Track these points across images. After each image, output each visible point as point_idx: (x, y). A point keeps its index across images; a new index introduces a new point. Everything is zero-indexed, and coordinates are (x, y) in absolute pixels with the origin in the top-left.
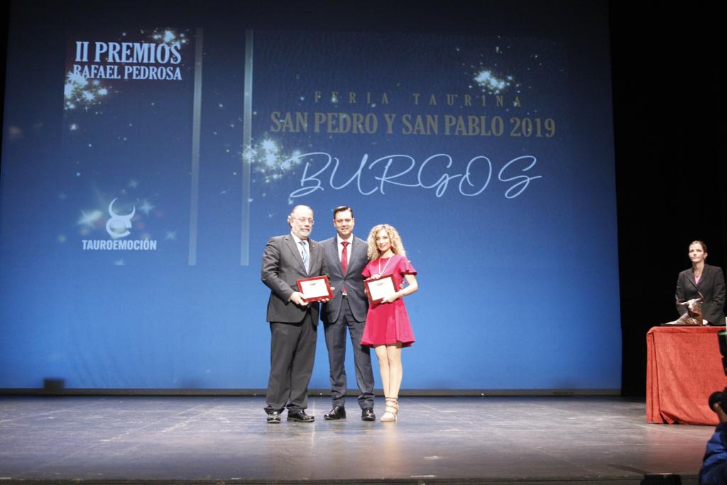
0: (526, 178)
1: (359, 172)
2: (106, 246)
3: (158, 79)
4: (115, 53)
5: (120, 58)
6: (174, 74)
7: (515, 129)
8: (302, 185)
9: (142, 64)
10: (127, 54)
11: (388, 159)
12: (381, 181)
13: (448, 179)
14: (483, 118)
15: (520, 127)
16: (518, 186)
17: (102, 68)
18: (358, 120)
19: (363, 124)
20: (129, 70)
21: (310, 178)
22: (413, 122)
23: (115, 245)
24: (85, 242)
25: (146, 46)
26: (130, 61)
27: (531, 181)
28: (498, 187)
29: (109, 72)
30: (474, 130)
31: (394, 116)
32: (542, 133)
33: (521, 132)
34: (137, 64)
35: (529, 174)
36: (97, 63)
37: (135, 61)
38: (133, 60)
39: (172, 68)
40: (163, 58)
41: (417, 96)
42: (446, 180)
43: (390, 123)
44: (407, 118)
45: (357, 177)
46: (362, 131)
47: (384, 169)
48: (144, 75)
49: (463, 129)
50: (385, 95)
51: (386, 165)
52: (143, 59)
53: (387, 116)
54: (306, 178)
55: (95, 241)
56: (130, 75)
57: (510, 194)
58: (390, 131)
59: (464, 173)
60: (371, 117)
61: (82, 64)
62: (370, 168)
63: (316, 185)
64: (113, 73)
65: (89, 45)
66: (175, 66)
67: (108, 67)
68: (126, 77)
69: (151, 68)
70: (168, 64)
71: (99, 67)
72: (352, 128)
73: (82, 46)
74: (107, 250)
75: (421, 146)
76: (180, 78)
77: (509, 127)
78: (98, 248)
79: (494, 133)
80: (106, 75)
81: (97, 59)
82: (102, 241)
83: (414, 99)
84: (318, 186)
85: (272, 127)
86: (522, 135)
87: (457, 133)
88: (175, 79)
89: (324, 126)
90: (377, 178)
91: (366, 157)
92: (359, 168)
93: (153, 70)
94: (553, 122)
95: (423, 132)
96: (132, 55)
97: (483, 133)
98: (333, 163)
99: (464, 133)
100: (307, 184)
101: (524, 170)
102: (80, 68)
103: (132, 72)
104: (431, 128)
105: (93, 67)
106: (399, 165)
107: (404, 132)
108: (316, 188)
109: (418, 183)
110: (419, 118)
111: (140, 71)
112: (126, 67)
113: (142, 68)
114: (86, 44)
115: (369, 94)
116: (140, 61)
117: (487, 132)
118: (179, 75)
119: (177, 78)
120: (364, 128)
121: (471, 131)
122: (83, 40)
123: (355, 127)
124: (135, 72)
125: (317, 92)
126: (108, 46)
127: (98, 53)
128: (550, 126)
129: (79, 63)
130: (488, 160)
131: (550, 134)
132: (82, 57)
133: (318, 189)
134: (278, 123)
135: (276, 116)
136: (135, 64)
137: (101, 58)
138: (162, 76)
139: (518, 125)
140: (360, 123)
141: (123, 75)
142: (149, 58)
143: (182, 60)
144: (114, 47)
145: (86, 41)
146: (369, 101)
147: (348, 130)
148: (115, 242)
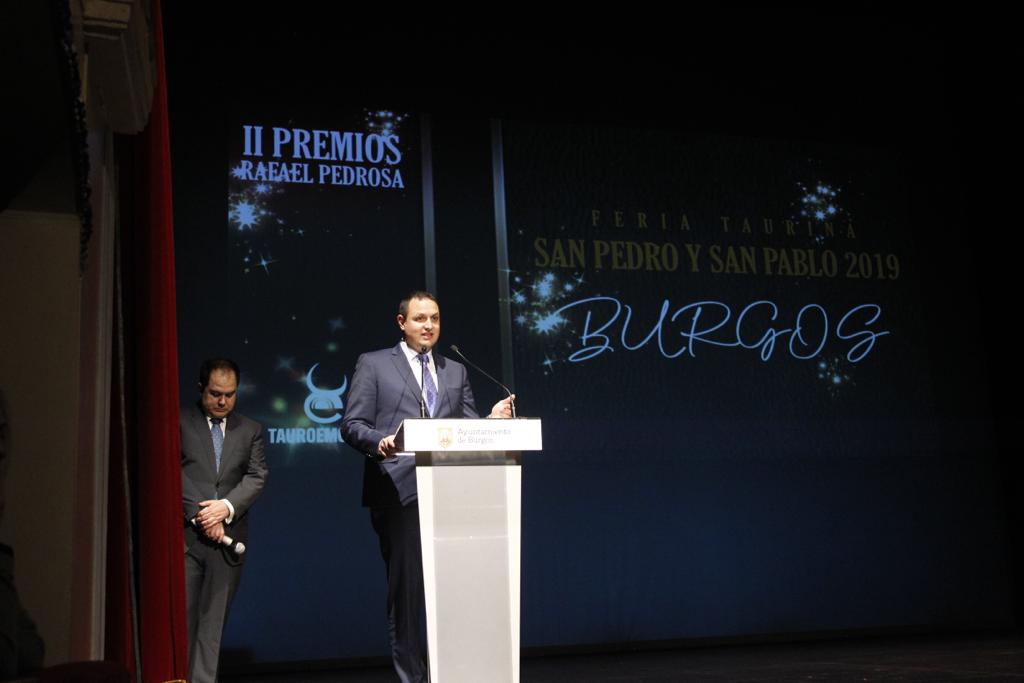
0: (871, 335)
1: (659, 325)
2: (306, 436)
3: (370, 185)
4: (302, 144)
5: (312, 154)
6: (392, 179)
7: (852, 266)
8: (584, 343)
9: (344, 163)
10: (321, 147)
11: (696, 307)
12: (689, 338)
13: (775, 335)
14: (811, 253)
15: (857, 265)
16: (860, 347)
17: (284, 166)
18: (652, 252)
19: (659, 257)
20: (325, 170)
21: (594, 334)
22: (723, 256)
23: (319, 435)
24: (272, 431)
25: (348, 136)
26: (327, 157)
27: (876, 338)
28: (837, 347)
29: (295, 172)
30: (801, 269)
32: (884, 274)
33: (859, 271)
34: (337, 162)
35: (875, 328)
36: (275, 159)
37: (334, 158)
38: (331, 156)
39: (389, 171)
40: (375, 155)
41: (725, 219)
42: (771, 337)
43: (694, 257)
44: (715, 250)
45: (657, 331)
46: (658, 267)
47: (692, 321)
48: (349, 180)
49: (788, 266)
50: (685, 218)
51: (694, 315)
52: (345, 156)
53: (689, 247)
54: (588, 334)
55: (288, 431)
56: (328, 178)
57: (854, 356)
58: (695, 268)
59: (796, 328)
60: (669, 249)
61: (255, 160)
62: (673, 319)
63: (603, 343)
64: (302, 175)
65: (263, 132)
66: (393, 168)
67: (294, 165)
68: (322, 181)
69: (358, 169)
70: (381, 165)
71: (281, 165)
73: (253, 132)
74: (307, 443)
76: (401, 186)
77: (844, 265)
78: (293, 441)
79: (827, 272)
80: (291, 178)
81: (277, 153)
82: (299, 430)
83: (722, 223)
84: (606, 346)
85: (537, 260)
86: (861, 275)
87: (780, 273)
88: (394, 186)
89: (607, 259)
90: (683, 334)
91: (666, 304)
92: (664, 322)
93: (362, 172)
94: (895, 259)
95: (737, 270)
96: (328, 149)
97: (813, 273)
98: (623, 313)
99: (789, 272)
100: (591, 342)
101: (868, 323)
102: (251, 165)
103: (331, 174)
104: (748, 265)
105: (271, 164)
106: (710, 316)
107: (713, 270)
108: (604, 348)
109: (737, 341)
110: (731, 251)
111: (342, 172)
112: (322, 167)
113: (345, 168)
114: (258, 130)
115: (663, 216)
116: (341, 158)
117: (817, 272)
118: (400, 182)
119: (397, 185)
120: (661, 263)
121: (797, 267)
122: (253, 124)
123: (649, 261)
124: (334, 175)
125: (594, 212)
126: (292, 134)
127: (277, 143)
128: (893, 265)
129: (247, 158)
130: (822, 309)
131: (894, 275)
132: (253, 149)
133: (607, 350)
134: (543, 253)
135: (541, 243)
136: (334, 163)
137: (282, 152)
138: (374, 182)
139: (854, 262)
140: (653, 257)
141: (317, 178)
142: (354, 156)
143: (402, 158)
144: (302, 137)
145: (258, 125)
146: (664, 225)
147: (639, 265)
148: (319, 430)
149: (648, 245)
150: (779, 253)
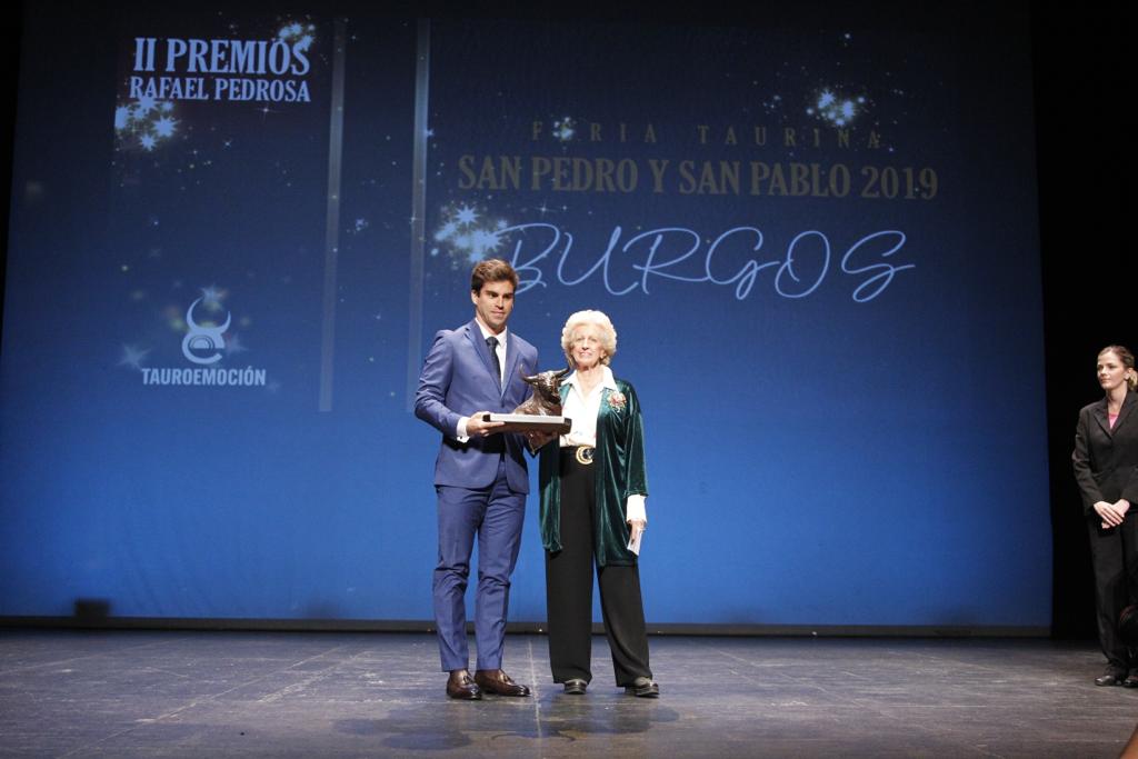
0: (888, 269)
1: (607, 256)
2: (181, 378)
3: (271, 100)
4: (199, 56)
5: (209, 65)
6: (297, 92)
7: (871, 183)
9: (244, 75)
10: (219, 59)
11: (656, 235)
12: (642, 272)
13: (756, 268)
14: (815, 167)
15: (878, 182)
16: (877, 281)
17: (177, 80)
18: (605, 169)
19: (613, 176)
20: (222, 84)
21: (524, 267)
22: (697, 174)
23: (196, 376)
24: (146, 371)
25: (250, 45)
26: (225, 70)
27: (896, 273)
28: (840, 284)
29: (189, 88)
30: (800, 187)
32: (915, 193)
33: (879, 189)
34: (237, 75)
35: (894, 260)
36: (170, 74)
37: (233, 71)
38: (229, 68)
39: (294, 83)
40: (279, 66)
41: (703, 129)
42: (752, 270)
43: (658, 175)
44: (687, 167)
45: (603, 264)
46: (611, 188)
47: (649, 252)
48: (248, 95)
49: (782, 185)
50: (650, 128)
51: (652, 245)
52: (246, 67)
53: (653, 163)
55: (163, 371)
56: (225, 93)
57: (862, 295)
58: (659, 188)
59: (784, 260)
60: (627, 165)
61: (145, 75)
62: (625, 249)
63: (534, 278)
64: (196, 91)
65: (156, 44)
66: (299, 80)
67: (188, 80)
68: (218, 97)
69: (259, 82)
70: (288, 76)
71: (173, 81)
72: (594, 184)
73: (146, 44)
74: (183, 386)
76: (307, 99)
77: (859, 181)
78: (168, 382)
79: (835, 192)
80: (184, 94)
81: (170, 67)
82: (175, 371)
83: (698, 134)
84: (537, 281)
85: (460, 181)
86: (881, 195)
87: (771, 193)
88: (299, 100)
89: (546, 180)
90: (636, 267)
91: (618, 230)
93: (263, 85)
94: (933, 174)
95: (714, 190)
96: (227, 60)
97: (816, 193)
98: (563, 244)
99: (784, 192)
101: (885, 255)
102: (141, 82)
103: (229, 87)
104: (728, 184)
105: (163, 80)
106: (674, 245)
107: (682, 190)
108: (535, 282)
109: (706, 275)
110: (708, 167)
111: (241, 86)
112: (218, 81)
113: (245, 81)
114: (152, 42)
115: (623, 126)
116: (241, 70)
117: (821, 191)
118: (306, 94)
119: (303, 98)
120: (615, 181)
122: (146, 36)
123: (599, 181)
124: (232, 89)
125: (535, 124)
126: (188, 45)
127: (171, 56)
128: (928, 180)
129: (139, 74)
130: (825, 238)
131: (929, 194)
132: (145, 64)
133: (538, 285)
134: (469, 172)
135: (467, 162)
136: (233, 76)
137: (176, 65)
138: (277, 96)
140: (608, 175)
141: (212, 94)
142: (256, 66)
143: (311, 68)
144: (199, 48)
145: (152, 37)
146: (623, 137)
147: (587, 186)
148: (196, 371)
149: (599, 162)
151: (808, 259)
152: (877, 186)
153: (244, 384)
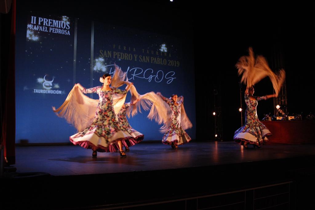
4: (46, 22)
5: (48, 24)
7: (170, 63)
9: (56, 28)
10: (50, 23)
11: (135, 69)
13: (152, 76)
14: (161, 59)
15: (171, 63)
16: (170, 80)
17: (41, 27)
18: (127, 55)
20: (51, 29)
22: (142, 58)
23: (46, 91)
24: (35, 90)
25: (57, 21)
26: (52, 26)
27: (173, 79)
28: (165, 80)
30: (159, 63)
31: (137, 55)
32: (176, 65)
34: (54, 27)
35: (173, 77)
36: (39, 25)
37: (53, 26)
39: (66, 31)
40: (63, 27)
43: (136, 58)
46: (128, 59)
47: (134, 72)
48: (57, 32)
49: (156, 61)
50: (134, 49)
52: (56, 26)
53: (135, 55)
54: (111, 73)
55: (39, 90)
56: (52, 31)
57: (168, 83)
58: (136, 60)
59: (156, 75)
60: (130, 55)
62: (130, 71)
64: (45, 30)
65: (36, 18)
66: (68, 30)
67: (43, 27)
68: (50, 32)
69: (59, 29)
70: (65, 29)
72: (125, 58)
73: (34, 18)
74: (43, 93)
75: (145, 66)
76: (69, 34)
77: (168, 62)
78: (40, 92)
79: (164, 64)
80: (42, 30)
81: (39, 24)
82: (41, 90)
83: (142, 51)
85: (100, 55)
87: (154, 63)
89: (116, 56)
90: (132, 75)
91: (129, 67)
92: (128, 71)
93: (60, 30)
94: (179, 62)
95: (145, 61)
96: (52, 24)
97: (161, 64)
99: (156, 63)
101: (172, 76)
102: (33, 26)
103: (52, 30)
104: (147, 60)
105: (38, 26)
106: (138, 71)
107: (140, 61)
109: (144, 77)
110: (144, 57)
111: (55, 30)
112: (50, 28)
114: (35, 18)
115: (130, 48)
116: (55, 26)
117: (162, 63)
118: (69, 33)
119: (68, 34)
121: (158, 62)
122: (34, 16)
123: (126, 58)
124: (53, 30)
125: (114, 45)
126: (43, 19)
127: (40, 21)
129: (32, 24)
130: (162, 72)
131: (178, 66)
132: (33, 22)
134: (102, 53)
135: (101, 51)
136: (53, 27)
137: (41, 24)
138: (63, 33)
139: (170, 62)
140: (127, 57)
141: (49, 31)
142: (58, 26)
143: (70, 28)
144: (46, 21)
145: (35, 16)
146: (130, 50)
147: (123, 59)
148: (46, 90)
149: (126, 54)
150: (154, 58)
151: (160, 75)
152: (170, 64)
153: (57, 94)
